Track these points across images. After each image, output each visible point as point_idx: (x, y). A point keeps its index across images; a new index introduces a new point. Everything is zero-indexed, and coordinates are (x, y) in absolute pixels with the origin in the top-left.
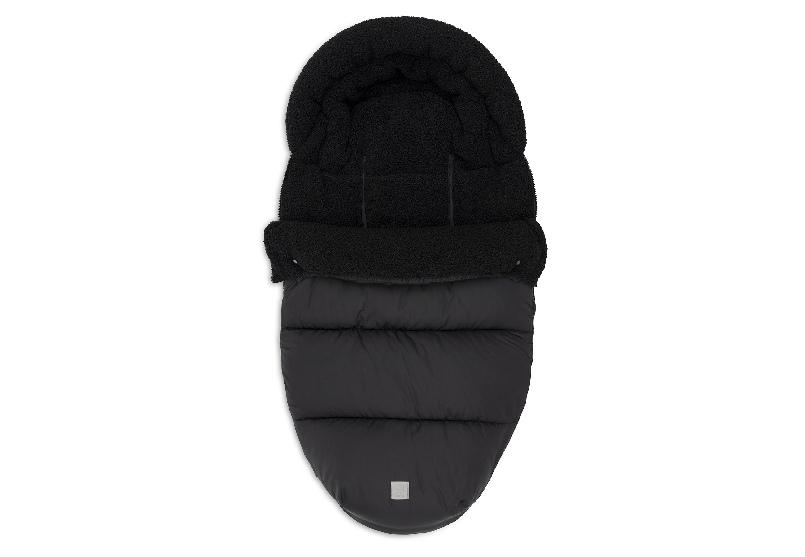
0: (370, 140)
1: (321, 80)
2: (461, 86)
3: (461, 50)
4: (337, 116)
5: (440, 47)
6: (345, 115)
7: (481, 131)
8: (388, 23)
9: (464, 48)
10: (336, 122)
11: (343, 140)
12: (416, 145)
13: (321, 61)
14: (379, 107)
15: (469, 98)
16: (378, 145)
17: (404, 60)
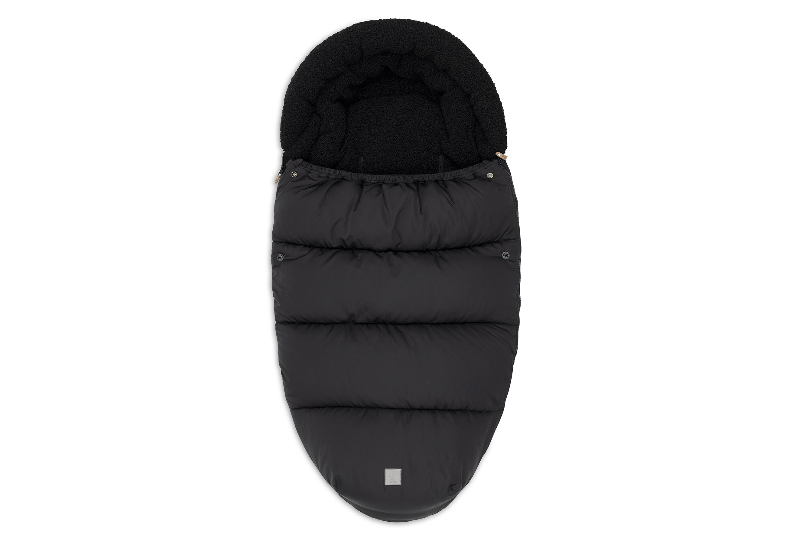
0: (368, 142)
1: (315, 82)
2: (446, 84)
3: (443, 49)
4: (332, 116)
5: (424, 47)
6: (340, 115)
7: (467, 132)
8: (376, 25)
9: (447, 47)
10: (331, 122)
11: (338, 140)
12: (410, 148)
13: (314, 64)
14: (374, 111)
15: (454, 96)
16: (375, 147)
17: (391, 58)
